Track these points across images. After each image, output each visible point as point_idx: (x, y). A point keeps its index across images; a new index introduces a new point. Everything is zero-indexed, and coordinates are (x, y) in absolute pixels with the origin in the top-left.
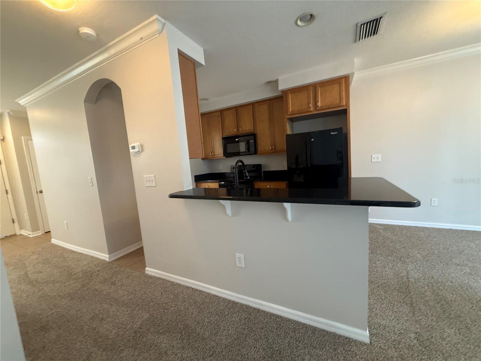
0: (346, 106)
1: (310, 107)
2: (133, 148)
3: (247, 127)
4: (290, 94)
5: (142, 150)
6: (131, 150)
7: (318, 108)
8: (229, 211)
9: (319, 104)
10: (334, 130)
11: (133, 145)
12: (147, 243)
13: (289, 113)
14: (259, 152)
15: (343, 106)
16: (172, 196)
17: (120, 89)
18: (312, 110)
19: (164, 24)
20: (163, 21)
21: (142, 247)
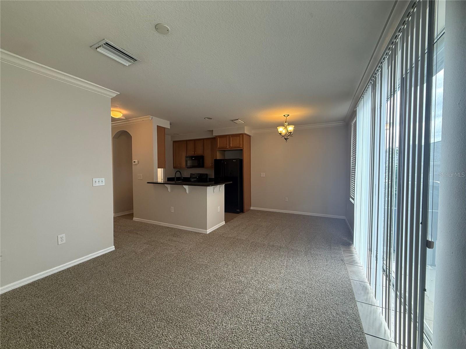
0: (242, 148)
1: (227, 146)
2: (134, 162)
3: (199, 152)
4: (218, 139)
5: (138, 163)
6: (133, 163)
7: (231, 147)
8: (169, 190)
9: (231, 145)
10: (234, 159)
11: (134, 161)
12: (135, 211)
13: (218, 148)
14: (205, 167)
15: (241, 148)
16: (148, 183)
17: (131, 137)
18: (228, 148)
19: (152, 118)
20: (152, 117)
21: (133, 213)
